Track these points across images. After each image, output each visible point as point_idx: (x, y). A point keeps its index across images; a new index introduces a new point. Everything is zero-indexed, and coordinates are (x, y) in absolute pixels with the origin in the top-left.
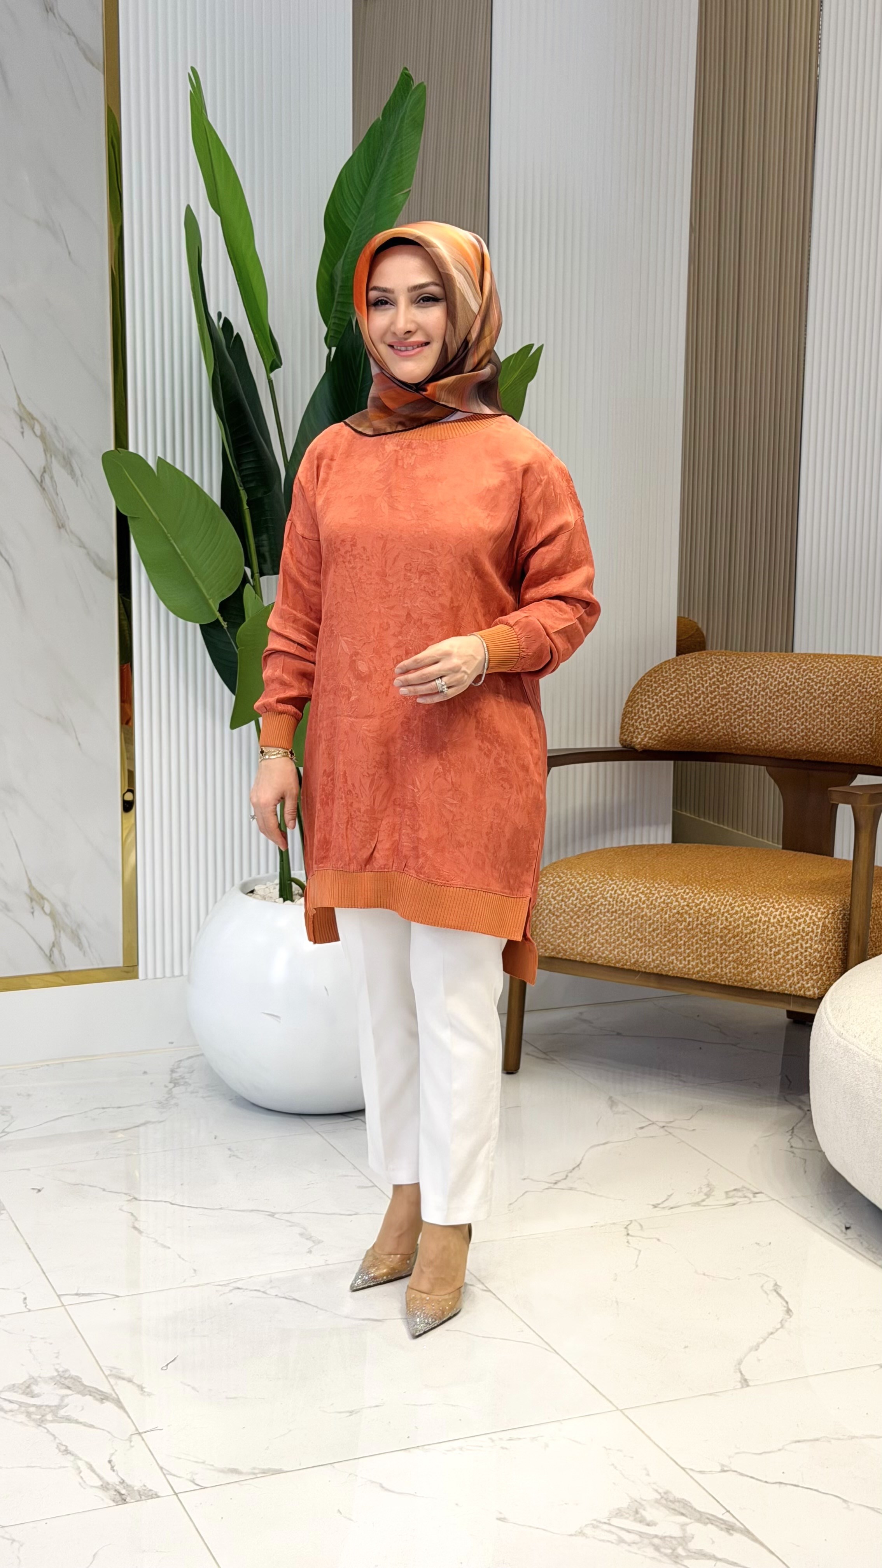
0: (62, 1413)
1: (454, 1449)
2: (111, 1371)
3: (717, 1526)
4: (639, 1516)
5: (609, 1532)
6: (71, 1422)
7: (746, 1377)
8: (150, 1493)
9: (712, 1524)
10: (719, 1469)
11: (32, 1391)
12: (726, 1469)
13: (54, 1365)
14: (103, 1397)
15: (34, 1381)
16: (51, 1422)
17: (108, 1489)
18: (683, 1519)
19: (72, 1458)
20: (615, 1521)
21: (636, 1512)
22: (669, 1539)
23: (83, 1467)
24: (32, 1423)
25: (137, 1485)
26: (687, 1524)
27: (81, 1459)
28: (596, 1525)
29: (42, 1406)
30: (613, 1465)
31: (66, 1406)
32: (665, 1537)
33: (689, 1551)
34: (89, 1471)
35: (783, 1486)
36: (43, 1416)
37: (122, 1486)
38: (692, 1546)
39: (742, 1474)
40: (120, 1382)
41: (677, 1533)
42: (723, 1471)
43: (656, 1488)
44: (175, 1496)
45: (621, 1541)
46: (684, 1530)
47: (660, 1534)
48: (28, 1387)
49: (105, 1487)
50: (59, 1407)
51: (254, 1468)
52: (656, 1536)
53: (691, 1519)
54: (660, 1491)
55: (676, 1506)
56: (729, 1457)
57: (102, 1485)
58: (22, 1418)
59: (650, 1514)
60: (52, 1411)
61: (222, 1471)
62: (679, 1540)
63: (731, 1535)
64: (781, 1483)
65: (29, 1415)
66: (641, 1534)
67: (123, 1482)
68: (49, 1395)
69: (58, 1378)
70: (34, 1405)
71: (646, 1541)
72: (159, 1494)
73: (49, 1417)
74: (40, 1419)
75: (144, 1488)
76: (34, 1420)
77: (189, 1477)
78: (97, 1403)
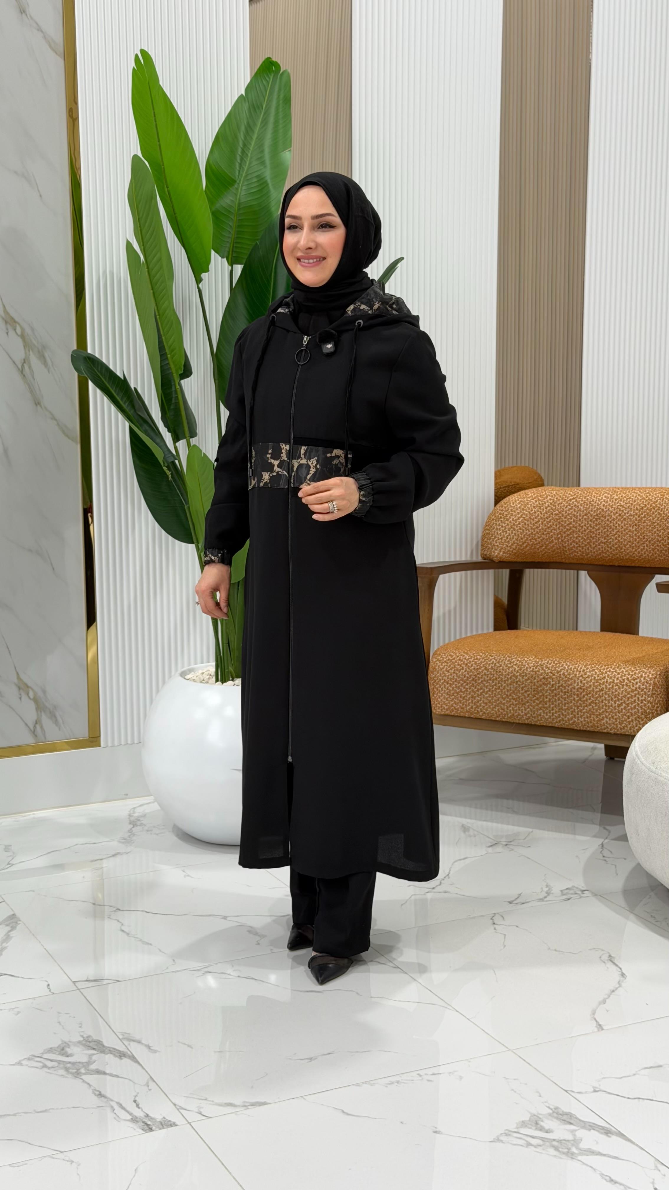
0: (93, 1067)
1: (392, 1083)
2: (123, 1035)
3: (597, 1131)
4: (539, 1126)
5: (520, 1138)
6: (100, 1074)
7: (601, 1023)
8: (169, 1123)
9: (594, 1129)
10: (592, 1090)
11: (66, 1052)
12: (597, 1090)
13: (79, 1032)
14: (121, 1055)
15: (67, 1044)
16: (85, 1074)
17: (137, 1121)
18: (572, 1127)
19: (106, 1100)
20: (523, 1131)
21: (535, 1122)
22: (564, 1142)
23: (116, 1107)
24: (70, 1076)
25: (159, 1117)
26: (576, 1130)
27: (112, 1100)
28: (508, 1133)
29: (76, 1063)
30: (513, 1090)
31: (94, 1062)
32: (561, 1140)
33: (580, 1150)
34: (120, 1109)
35: (641, 1100)
36: (78, 1070)
37: (147, 1118)
38: (583, 1145)
39: (610, 1093)
40: (132, 1043)
41: (570, 1137)
42: (595, 1091)
43: (548, 1105)
44: (188, 1125)
45: (529, 1144)
46: (575, 1135)
47: (556, 1138)
48: (63, 1049)
49: (134, 1120)
50: (89, 1063)
51: (245, 1102)
52: (554, 1140)
53: (577, 1126)
54: (551, 1107)
55: (565, 1117)
56: (599, 1081)
57: (132, 1119)
58: (62, 1072)
59: (547, 1124)
60: (84, 1066)
61: (220, 1105)
62: (572, 1142)
63: (610, 1137)
64: (639, 1098)
65: (67, 1069)
66: (542, 1139)
67: (147, 1116)
68: (80, 1055)
69: (84, 1042)
70: (70, 1062)
71: (548, 1144)
72: (178, 1123)
73: (83, 1071)
74: (76, 1072)
75: (165, 1120)
76: (71, 1073)
77: (197, 1111)
78: (117, 1059)
